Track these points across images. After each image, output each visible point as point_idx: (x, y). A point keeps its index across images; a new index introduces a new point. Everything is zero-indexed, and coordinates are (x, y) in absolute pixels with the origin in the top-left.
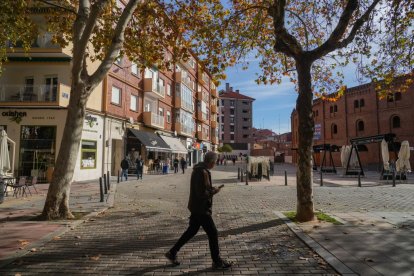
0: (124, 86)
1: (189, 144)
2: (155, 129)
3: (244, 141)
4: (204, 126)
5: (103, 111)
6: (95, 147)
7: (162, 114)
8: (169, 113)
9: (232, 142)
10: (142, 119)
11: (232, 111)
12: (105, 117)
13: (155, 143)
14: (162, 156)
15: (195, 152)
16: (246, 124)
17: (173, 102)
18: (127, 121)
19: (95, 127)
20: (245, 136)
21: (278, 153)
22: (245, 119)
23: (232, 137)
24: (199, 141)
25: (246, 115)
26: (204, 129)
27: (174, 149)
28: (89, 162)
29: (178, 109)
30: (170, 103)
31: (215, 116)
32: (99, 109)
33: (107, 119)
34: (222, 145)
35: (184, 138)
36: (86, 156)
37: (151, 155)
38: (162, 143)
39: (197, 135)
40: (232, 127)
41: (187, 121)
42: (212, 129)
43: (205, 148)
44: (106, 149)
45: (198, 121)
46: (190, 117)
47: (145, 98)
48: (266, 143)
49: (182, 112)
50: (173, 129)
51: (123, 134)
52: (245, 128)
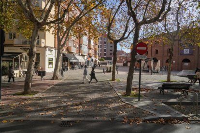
1: (86, 58)
2: (73, 53)
3: (110, 56)
4: (92, 50)
5: (55, 47)
6: (52, 60)
7: (75, 47)
8: (78, 46)
9: (105, 56)
10: (68, 49)
11: (105, 43)
12: (55, 49)
13: (73, 58)
14: (75, 64)
15: (88, 61)
17: (80, 42)
18: (63, 50)
19: (52, 53)
20: (111, 54)
21: (125, 62)
22: (111, 46)
23: (105, 54)
24: (90, 57)
26: (92, 52)
27: (80, 61)
28: (51, 66)
29: (82, 44)
30: (78, 42)
31: (97, 46)
32: (54, 47)
34: (100, 58)
35: (84, 56)
36: (50, 63)
37: (71, 63)
38: (76, 59)
39: (89, 54)
40: (105, 50)
41: (85, 49)
42: (96, 51)
43: (92, 60)
45: (89, 48)
46: (86, 47)
47: (69, 41)
48: (121, 57)
49: (83, 45)
50: (79, 53)
52: (111, 50)
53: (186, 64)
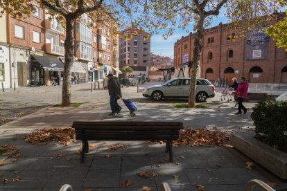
0: (26, 25)
1: (90, 66)
3: (144, 65)
4: (106, 54)
5: (8, 42)
6: (3, 67)
9: (135, 65)
10: (45, 48)
11: (136, 43)
12: (10, 46)
13: (54, 65)
15: (96, 72)
16: (145, 53)
17: (75, 37)
18: (30, 50)
20: (145, 61)
22: (145, 49)
23: (135, 62)
24: (101, 64)
25: (145, 46)
26: (106, 56)
29: (78, 42)
31: (117, 47)
32: (5, 41)
33: (11, 49)
35: (85, 62)
39: (98, 60)
40: (135, 55)
41: (87, 50)
42: (114, 56)
43: (105, 69)
44: (12, 68)
45: (99, 50)
46: (90, 47)
47: (47, 33)
49: (81, 43)
51: (27, 59)
52: (144, 55)
53: (256, 75)
